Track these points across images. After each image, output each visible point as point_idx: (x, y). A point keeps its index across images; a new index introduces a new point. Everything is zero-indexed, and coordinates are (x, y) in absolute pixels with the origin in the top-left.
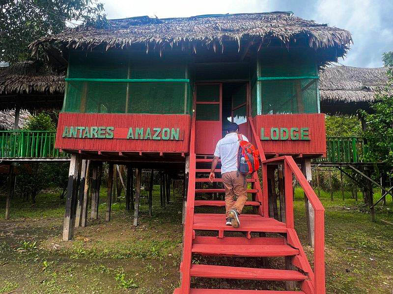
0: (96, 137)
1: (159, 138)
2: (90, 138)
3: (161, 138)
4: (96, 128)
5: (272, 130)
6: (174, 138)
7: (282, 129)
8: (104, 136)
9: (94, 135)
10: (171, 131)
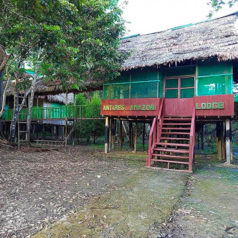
0: (117, 109)
1: (145, 109)
4: (117, 106)
5: (202, 104)
6: (152, 109)
7: (208, 104)
8: (120, 109)
9: (116, 109)
10: (150, 106)
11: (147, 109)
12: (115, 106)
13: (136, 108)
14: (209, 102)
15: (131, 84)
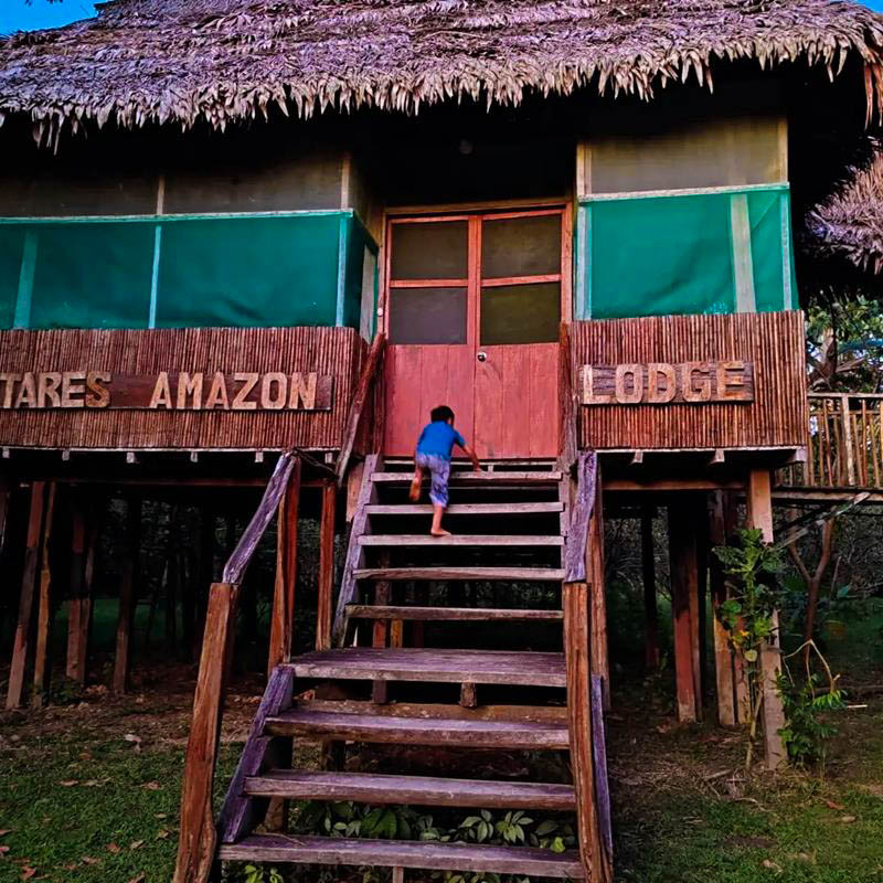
0: (56, 404)
1: (252, 406)
2: (36, 410)
3: (259, 404)
4: (55, 376)
5: (621, 370)
6: (300, 403)
7: (654, 367)
8: (79, 403)
9: (48, 399)
10: (289, 381)
11: (267, 405)
12: (43, 377)
13: (189, 397)
14: (660, 360)
15: (164, 224)
